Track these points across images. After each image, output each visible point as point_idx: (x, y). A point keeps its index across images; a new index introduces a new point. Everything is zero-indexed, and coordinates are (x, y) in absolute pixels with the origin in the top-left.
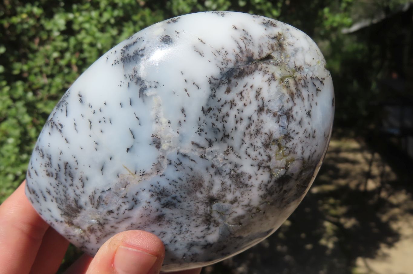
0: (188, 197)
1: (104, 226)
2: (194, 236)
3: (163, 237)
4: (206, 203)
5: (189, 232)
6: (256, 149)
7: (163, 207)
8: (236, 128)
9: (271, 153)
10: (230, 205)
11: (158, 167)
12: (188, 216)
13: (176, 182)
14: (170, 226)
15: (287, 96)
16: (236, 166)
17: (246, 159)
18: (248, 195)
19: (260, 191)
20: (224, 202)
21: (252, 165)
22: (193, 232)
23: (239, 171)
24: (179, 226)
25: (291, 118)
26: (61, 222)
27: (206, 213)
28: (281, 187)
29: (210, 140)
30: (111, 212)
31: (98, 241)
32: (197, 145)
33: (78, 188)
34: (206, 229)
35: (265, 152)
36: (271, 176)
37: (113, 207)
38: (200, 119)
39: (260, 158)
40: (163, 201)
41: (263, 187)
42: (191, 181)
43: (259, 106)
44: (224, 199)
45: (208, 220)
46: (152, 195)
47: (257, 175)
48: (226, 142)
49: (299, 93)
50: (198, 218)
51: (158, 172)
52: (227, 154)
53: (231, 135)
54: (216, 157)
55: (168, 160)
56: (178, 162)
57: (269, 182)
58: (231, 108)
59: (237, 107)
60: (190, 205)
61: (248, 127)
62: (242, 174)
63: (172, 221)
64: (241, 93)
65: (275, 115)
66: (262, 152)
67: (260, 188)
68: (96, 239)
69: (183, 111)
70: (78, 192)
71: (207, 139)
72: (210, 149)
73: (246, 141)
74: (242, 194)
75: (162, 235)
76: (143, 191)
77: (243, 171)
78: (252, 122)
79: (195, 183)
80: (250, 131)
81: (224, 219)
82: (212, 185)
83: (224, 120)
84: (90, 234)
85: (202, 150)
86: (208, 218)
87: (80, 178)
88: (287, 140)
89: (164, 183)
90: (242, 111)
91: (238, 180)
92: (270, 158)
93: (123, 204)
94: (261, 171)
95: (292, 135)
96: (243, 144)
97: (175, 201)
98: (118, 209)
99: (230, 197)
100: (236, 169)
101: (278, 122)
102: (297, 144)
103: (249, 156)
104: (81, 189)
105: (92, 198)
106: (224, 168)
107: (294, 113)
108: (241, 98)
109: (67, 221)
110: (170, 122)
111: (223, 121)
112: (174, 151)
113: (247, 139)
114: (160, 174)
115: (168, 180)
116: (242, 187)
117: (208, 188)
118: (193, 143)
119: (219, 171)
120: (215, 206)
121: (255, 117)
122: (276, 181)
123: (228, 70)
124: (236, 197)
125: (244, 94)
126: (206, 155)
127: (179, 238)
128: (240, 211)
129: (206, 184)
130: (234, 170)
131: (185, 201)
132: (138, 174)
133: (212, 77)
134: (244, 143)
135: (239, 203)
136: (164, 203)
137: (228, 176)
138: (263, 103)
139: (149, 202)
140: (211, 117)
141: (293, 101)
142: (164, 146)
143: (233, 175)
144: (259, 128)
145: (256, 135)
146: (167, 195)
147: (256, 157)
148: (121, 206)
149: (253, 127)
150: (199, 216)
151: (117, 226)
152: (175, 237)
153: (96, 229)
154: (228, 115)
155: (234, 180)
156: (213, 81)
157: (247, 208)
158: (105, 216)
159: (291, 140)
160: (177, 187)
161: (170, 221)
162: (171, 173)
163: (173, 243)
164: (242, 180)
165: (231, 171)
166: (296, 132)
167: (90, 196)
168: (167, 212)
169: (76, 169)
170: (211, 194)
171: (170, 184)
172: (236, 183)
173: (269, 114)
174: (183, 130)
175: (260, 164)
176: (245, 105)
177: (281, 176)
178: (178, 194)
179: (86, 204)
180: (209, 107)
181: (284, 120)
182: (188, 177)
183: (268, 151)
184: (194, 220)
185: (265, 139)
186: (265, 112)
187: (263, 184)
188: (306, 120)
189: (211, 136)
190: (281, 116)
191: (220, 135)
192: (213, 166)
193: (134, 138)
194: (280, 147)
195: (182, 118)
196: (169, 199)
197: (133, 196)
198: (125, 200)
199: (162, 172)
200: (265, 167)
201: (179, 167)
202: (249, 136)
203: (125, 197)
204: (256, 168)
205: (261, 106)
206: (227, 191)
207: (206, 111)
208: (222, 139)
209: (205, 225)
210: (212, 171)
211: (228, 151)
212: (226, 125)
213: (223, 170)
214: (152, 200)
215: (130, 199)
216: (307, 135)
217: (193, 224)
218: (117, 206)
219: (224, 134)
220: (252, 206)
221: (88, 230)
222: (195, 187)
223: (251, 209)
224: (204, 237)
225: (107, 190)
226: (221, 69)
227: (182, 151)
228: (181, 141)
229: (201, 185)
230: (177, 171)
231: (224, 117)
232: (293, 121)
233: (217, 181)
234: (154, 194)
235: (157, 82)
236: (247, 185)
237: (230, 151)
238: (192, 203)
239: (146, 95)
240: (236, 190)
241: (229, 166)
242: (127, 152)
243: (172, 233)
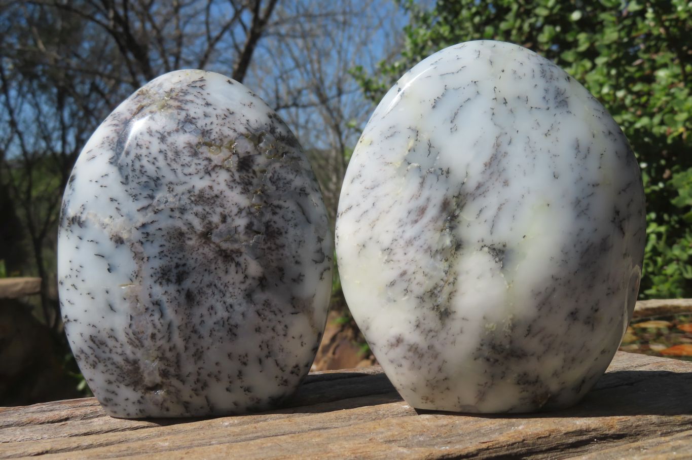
0: (184, 253)
1: (166, 358)
2: (238, 285)
3: (216, 313)
4: (204, 243)
5: (228, 285)
6: (189, 165)
7: (180, 284)
8: (158, 168)
9: (205, 155)
10: (224, 225)
11: (138, 257)
12: (206, 270)
13: (162, 252)
14: (206, 295)
15: (175, 112)
16: (189, 192)
17: (191, 178)
18: (228, 201)
19: (234, 189)
20: (217, 228)
21: (201, 178)
22: (231, 282)
23: (197, 192)
24: (213, 287)
25: (194, 121)
26: (142, 397)
27: (216, 252)
28: (251, 170)
29: (148, 195)
30: (153, 336)
31: (181, 381)
32: (144, 209)
33: (116, 347)
34: (236, 266)
35: (199, 159)
36: (228, 170)
37: (150, 331)
38: (126, 191)
39: (201, 167)
40: (173, 279)
41: (232, 184)
42: (170, 238)
43: (159, 138)
44: (214, 226)
45: (227, 256)
46: (161, 283)
47: (214, 181)
48: (162, 184)
49: (184, 102)
50: (216, 263)
51: (142, 260)
52: (172, 191)
53: (160, 176)
54: (167, 202)
55: (137, 242)
56: (145, 236)
57: (232, 176)
58: (140, 160)
59: (143, 155)
60: (195, 259)
61: (166, 157)
62: (202, 191)
63: (201, 288)
64: (137, 145)
65: (177, 131)
66: (198, 162)
67: (231, 188)
68: (177, 379)
69: (112, 200)
70: (119, 350)
71: (146, 197)
72: (156, 200)
73: (175, 168)
74: (222, 206)
75: (213, 312)
76: (151, 288)
77: (200, 189)
78: (165, 152)
79: (175, 236)
80: (171, 158)
81: (236, 241)
82: (190, 224)
83: (143, 172)
84: (168, 381)
85: (150, 209)
86: (224, 254)
87: (107, 336)
88: (208, 135)
89: (157, 263)
90: (150, 153)
91: (205, 199)
92: (209, 160)
93: (152, 318)
94: (214, 175)
95: (208, 128)
96: (175, 172)
97: (181, 269)
98: (154, 326)
99: (216, 219)
100: (192, 194)
101: (186, 131)
102: (220, 130)
103: (190, 174)
104: (118, 345)
105: (131, 343)
106: (182, 202)
107: (192, 115)
108: (140, 148)
109: (143, 391)
110: (111, 217)
111: (143, 174)
112: (134, 231)
113: (175, 166)
114: (145, 260)
115: (155, 257)
116: (215, 201)
117: (190, 230)
118: (138, 210)
119: (181, 209)
120: (214, 239)
121: (164, 147)
122: (238, 171)
123: (116, 144)
124: (221, 214)
125: (140, 144)
126: (157, 208)
127: (229, 301)
128: (241, 222)
129: (184, 229)
130: (191, 196)
131: (188, 259)
132: (134, 279)
133: (110, 159)
134: (176, 170)
135: (230, 217)
136: (176, 280)
137: (193, 205)
138: (160, 133)
139: (166, 292)
140: (133, 181)
141: (184, 110)
142: (125, 236)
143: (196, 200)
144: (174, 150)
145: (178, 156)
146: (170, 271)
147: (196, 169)
148: (152, 321)
149: (170, 155)
150: (215, 261)
151: (171, 344)
152: (225, 303)
153: (165, 369)
154: (142, 167)
155: (202, 203)
156: (112, 161)
157: (244, 213)
158: (154, 345)
159: (212, 131)
160: (168, 255)
161: (201, 291)
162: (152, 250)
163: (231, 310)
164: (207, 196)
165: (190, 199)
166: (209, 123)
167: (128, 342)
168: (187, 284)
169: (99, 332)
170: (199, 232)
171: (160, 259)
172: (205, 204)
173: (172, 135)
174: (124, 210)
175: (206, 171)
176: (147, 148)
177: (237, 163)
178: (176, 260)
179: (134, 353)
180: (125, 177)
181: (189, 127)
182: (165, 238)
183: (201, 156)
184: (216, 269)
185: (189, 151)
186: (167, 136)
187: (228, 182)
188: (209, 110)
189: (146, 193)
190: (183, 127)
191: (152, 184)
192: (172, 210)
193: (103, 257)
194: (209, 145)
195: (115, 204)
196: (174, 271)
197: (151, 302)
198: (150, 312)
199: (145, 255)
200: (213, 169)
201: (150, 238)
202: (174, 162)
203: (147, 309)
204: (207, 177)
205: (160, 136)
206: (207, 216)
207: (126, 181)
208: (156, 186)
209: (230, 263)
210: (177, 214)
211: (169, 188)
212: (148, 174)
213: (184, 206)
214: (165, 288)
215: (151, 306)
216: (223, 116)
217: (221, 273)
218: (150, 325)
219: (154, 181)
220: (245, 208)
221: (163, 378)
222: (180, 239)
223: (248, 211)
224: (246, 277)
225: (131, 320)
226: (111, 149)
227: (139, 224)
228: (131, 220)
229: (182, 234)
230: (152, 242)
231: (141, 171)
232: (198, 120)
233: (190, 217)
234: (160, 280)
235: (83, 205)
236: (217, 196)
237: (172, 186)
238: (194, 256)
239: (83, 221)
240: (213, 208)
241: (185, 197)
242: (110, 272)
243: (217, 301)
